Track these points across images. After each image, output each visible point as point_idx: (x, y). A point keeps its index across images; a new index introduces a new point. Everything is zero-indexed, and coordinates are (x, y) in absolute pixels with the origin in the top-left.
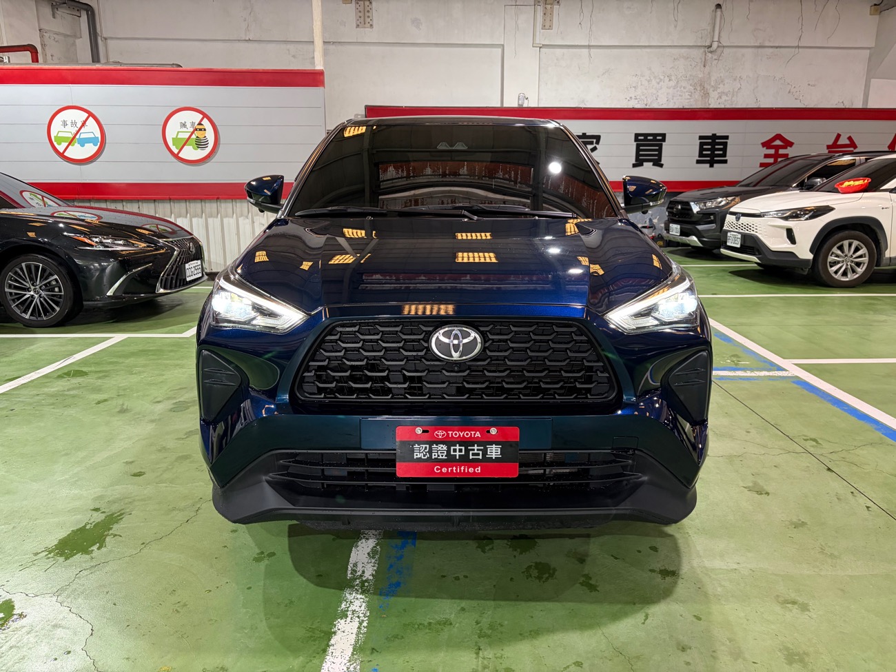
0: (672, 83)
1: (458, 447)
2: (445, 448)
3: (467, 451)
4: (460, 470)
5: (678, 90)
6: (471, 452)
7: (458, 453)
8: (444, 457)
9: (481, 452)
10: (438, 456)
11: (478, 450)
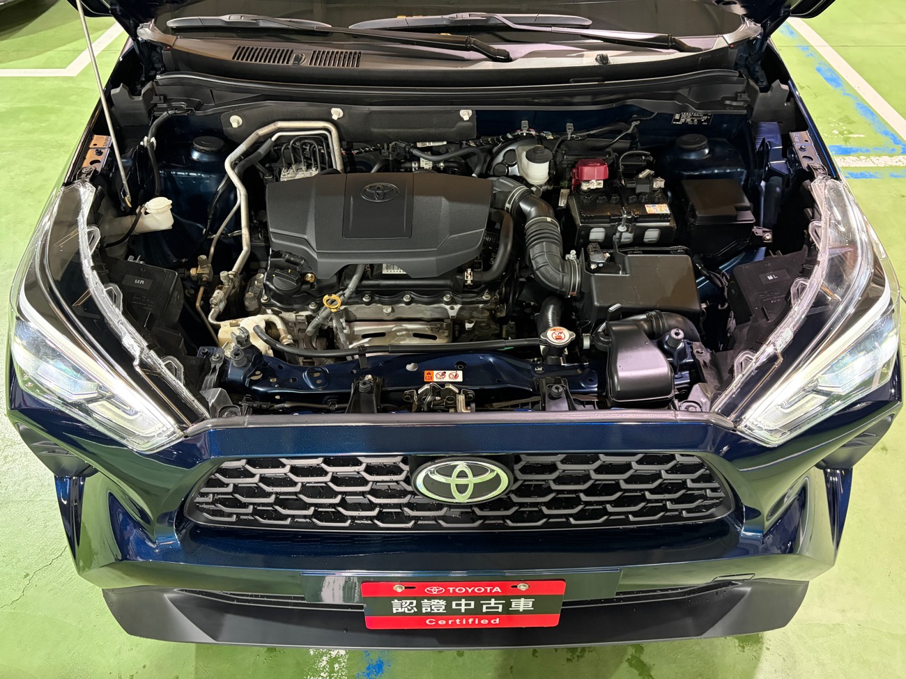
1: (463, 602)
2: (443, 603)
3: (479, 606)
4: (467, 622)
6: (484, 607)
7: (463, 608)
8: (441, 611)
9: (501, 606)
10: (431, 610)
11: (495, 604)
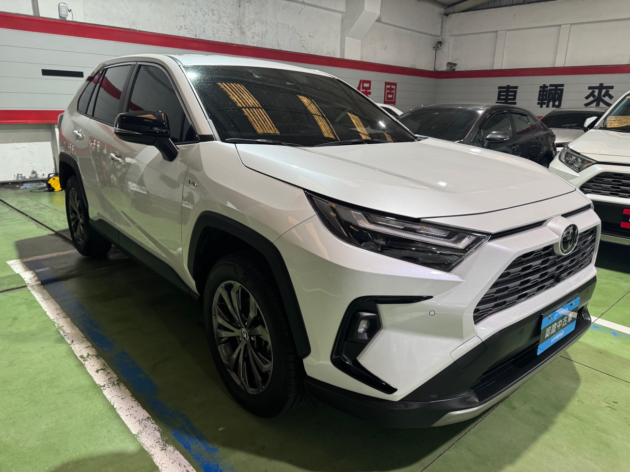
0: (215, 18)
5: (220, 26)
